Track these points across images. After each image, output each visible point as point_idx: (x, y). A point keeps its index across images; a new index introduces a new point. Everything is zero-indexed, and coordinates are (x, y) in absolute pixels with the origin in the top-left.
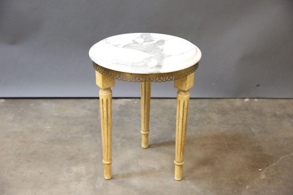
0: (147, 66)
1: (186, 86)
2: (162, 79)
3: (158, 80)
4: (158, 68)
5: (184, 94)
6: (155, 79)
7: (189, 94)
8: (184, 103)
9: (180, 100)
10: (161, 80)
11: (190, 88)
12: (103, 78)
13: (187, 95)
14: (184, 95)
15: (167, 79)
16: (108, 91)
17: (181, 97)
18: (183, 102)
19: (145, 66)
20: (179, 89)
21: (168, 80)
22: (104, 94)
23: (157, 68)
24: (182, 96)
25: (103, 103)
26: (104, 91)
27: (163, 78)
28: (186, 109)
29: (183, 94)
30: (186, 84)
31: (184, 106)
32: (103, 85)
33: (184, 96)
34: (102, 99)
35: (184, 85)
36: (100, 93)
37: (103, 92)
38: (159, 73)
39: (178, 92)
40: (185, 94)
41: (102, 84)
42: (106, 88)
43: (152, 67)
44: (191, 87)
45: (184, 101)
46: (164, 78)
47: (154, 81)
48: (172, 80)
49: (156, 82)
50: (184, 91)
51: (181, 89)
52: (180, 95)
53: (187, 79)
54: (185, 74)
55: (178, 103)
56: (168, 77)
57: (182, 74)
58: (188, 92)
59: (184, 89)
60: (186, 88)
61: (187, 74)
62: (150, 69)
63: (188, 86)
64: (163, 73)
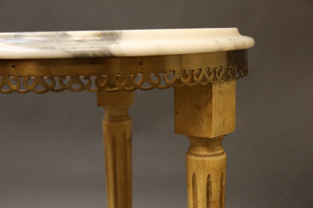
1: (210, 124)
5: (208, 153)
6: (93, 78)
7: (221, 154)
8: (209, 184)
9: (194, 174)
13: (216, 155)
14: (206, 156)
15: (138, 81)
17: (197, 162)
18: (206, 182)
20: (191, 137)
21: (143, 87)
23: (101, 40)
24: (200, 159)
27: (123, 77)
28: (217, 204)
29: (203, 152)
30: (211, 118)
31: (209, 193)
33: (206, 159)
35: (205, 121)
38: (107, 53)
44: (226, 131)
45: (209, 177)
48: (158, 88)
50: (208, 143)
51: (198, 135)
52: (193, 158)
54: (202, 74)
55: (191, 184)
56: (142, 73)
57: (194, 71)
58: (219, 148)
59: (205, 135)
60: (211, 130)
61: (210, 77)
62: (76, 43)
63: (216, 122)
64: (122, 55)
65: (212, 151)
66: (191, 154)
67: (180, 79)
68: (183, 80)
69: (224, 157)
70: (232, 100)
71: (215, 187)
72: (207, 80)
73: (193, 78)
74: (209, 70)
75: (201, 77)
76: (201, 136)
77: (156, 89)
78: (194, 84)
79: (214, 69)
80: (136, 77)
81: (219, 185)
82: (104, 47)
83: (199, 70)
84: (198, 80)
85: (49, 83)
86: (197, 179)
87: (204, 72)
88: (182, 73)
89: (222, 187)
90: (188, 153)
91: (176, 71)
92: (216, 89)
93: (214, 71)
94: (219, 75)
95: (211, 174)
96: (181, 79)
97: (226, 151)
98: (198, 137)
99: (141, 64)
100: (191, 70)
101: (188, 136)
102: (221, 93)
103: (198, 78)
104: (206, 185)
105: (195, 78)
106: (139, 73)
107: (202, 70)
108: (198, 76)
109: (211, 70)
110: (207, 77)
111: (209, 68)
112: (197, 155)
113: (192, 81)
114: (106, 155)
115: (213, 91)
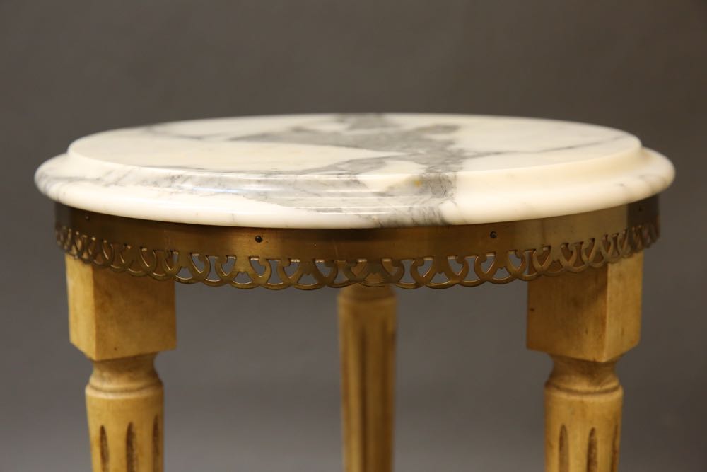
0: (357, 182)
1: (600, 335)
2: (457, 269)
3: (432, 276)
4: (426, 197)
5: (592, 389)
7: (615, 389)
8: (591, 446)
9: (563, 428)
10: (450, 275)
11: (624, 349)
12: (103, 295)
13: (606, 392)
14: (588, 393)
15: (487, 268)
16: (132, 379)
17: (570, 405)
18: (586, 442)
19: (348, 184)
20: (557, 357)
21: (495, 278)
22: (111, 397)
23: (422, 192)
25: (104, 457)
26: (110, 380)
27: (461, 260)
29: (582, 385)
30: (603, 324)
32: (101, 338)
33: (587, 399)
34: (103, 431)
35: (591, 329)
36: (89, 392)
37: (107, 386)
38: (438, 220)
39: (553, 379)
40: (598, 389)
41: (98, 327)
42: (118, 355)
43: (391, 188)
44: (626, 346)
45: (593, 432)
46: (472, 260)
47: (408, 279)
48: (521, 279)
49: (417, 285)
50: (591, 370)
51: (574, 354)
52: (563, 396)
53: (605, 285)
54: (594, 249)
55: (556, 444)
56: (495, 253)
57: (582, 243)
58: (610, 377)
59: (590, 356)
60: (603, 348)
61: (607, 251)
62: (375, 198)
63: (611, 331)
64: (463, 223)
65: (599, 383)
66: (559, 388)
67: (559, 261)
68: (564, 261)
69: (618, 394)
70: (636, 287)
71: (602, 452)
72: (603, 258)
73: (581, 257)
74: (606, 238)
75: (593, 254)
76: (580, 356)
77: (517, 281)
78: (581, 268)
79: (615, 236)
80: (484, 259)
81: (609, 447)
82: (432, 209)
83: (590, 241)
84: (588, 259)
85: (326, 272)
86: (570, 436)
87: (598, 243)
88: (562, 249)
89: (614, 451)
90: (550, 384)
91: (553, 246)
92: (613, 270)
93: (615, 239)
94: (622, 247)
95: (596, 427)
96: (561, 261)
97: (623, 383)
98: (573, 359)
99: (493, 236)
100: (576, 243)
101: (552, 355)
102: (620, 276)
103: (588, 257)
104: (585, 448)
105: (584, 257)
106: (490, 252)
107: (596, 241)
108: (588, 252)
109: (610, 239)
110: (604, 252)
111: (607, 236)
112: (570, 391)
113: (580, 261)
114: (345, 366)
115: (609, 275)
